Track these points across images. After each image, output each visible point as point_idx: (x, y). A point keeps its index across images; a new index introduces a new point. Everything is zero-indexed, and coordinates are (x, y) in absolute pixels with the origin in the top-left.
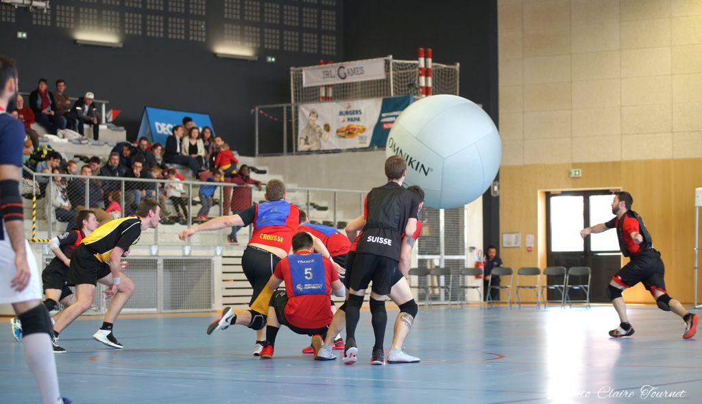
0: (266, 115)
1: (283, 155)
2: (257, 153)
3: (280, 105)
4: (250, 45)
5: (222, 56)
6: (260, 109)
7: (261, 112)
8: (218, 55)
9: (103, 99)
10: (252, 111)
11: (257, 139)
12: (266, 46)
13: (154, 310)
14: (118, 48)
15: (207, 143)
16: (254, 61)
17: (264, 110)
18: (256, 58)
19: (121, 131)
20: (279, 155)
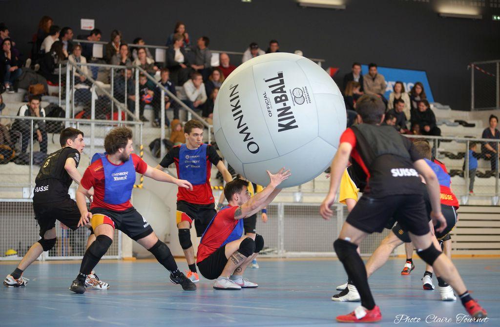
0: (483, 71)
1: (496, 109)
2: (473, 107)
3: (493, 62)
4: (476, 4)
5: (446, 16)
6: (475, 66)
7: (478, 68)
8: (442, 15)
9: (319, 59)
10: (469, 66)
11: (473, 94)
12: (491, 5)
14: (341, 10)
15: (418, 98)
16: (478, 20)
17: (481, 66)
18: (480, 17)
20: (492, 109)
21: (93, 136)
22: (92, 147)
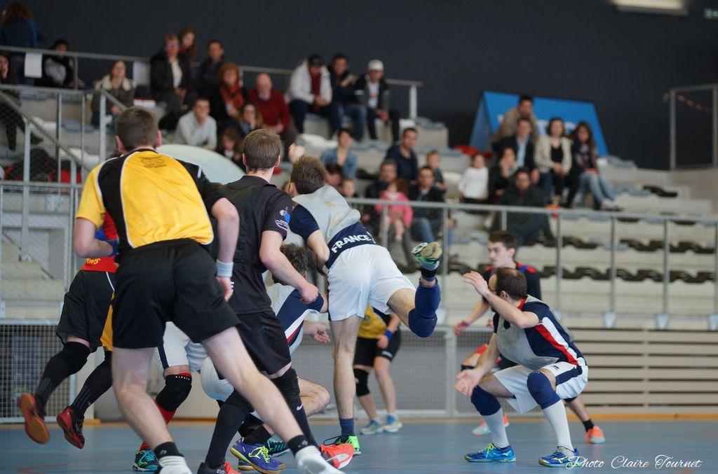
0: (690, 103)
1: (712, 167)
2: (673, 163)
3: (706, 87)
5: (628, 10)
6: (678, 94)
8: (619, 9)
10: (666, 97)
11: (673, 141)
13: (440, 413)
16: (682, 17)
17: (688, 95)
18: (685, 13)
19: (439, 129)
20: (706, 167)
21: (26, 211)
22: (25, 230)
